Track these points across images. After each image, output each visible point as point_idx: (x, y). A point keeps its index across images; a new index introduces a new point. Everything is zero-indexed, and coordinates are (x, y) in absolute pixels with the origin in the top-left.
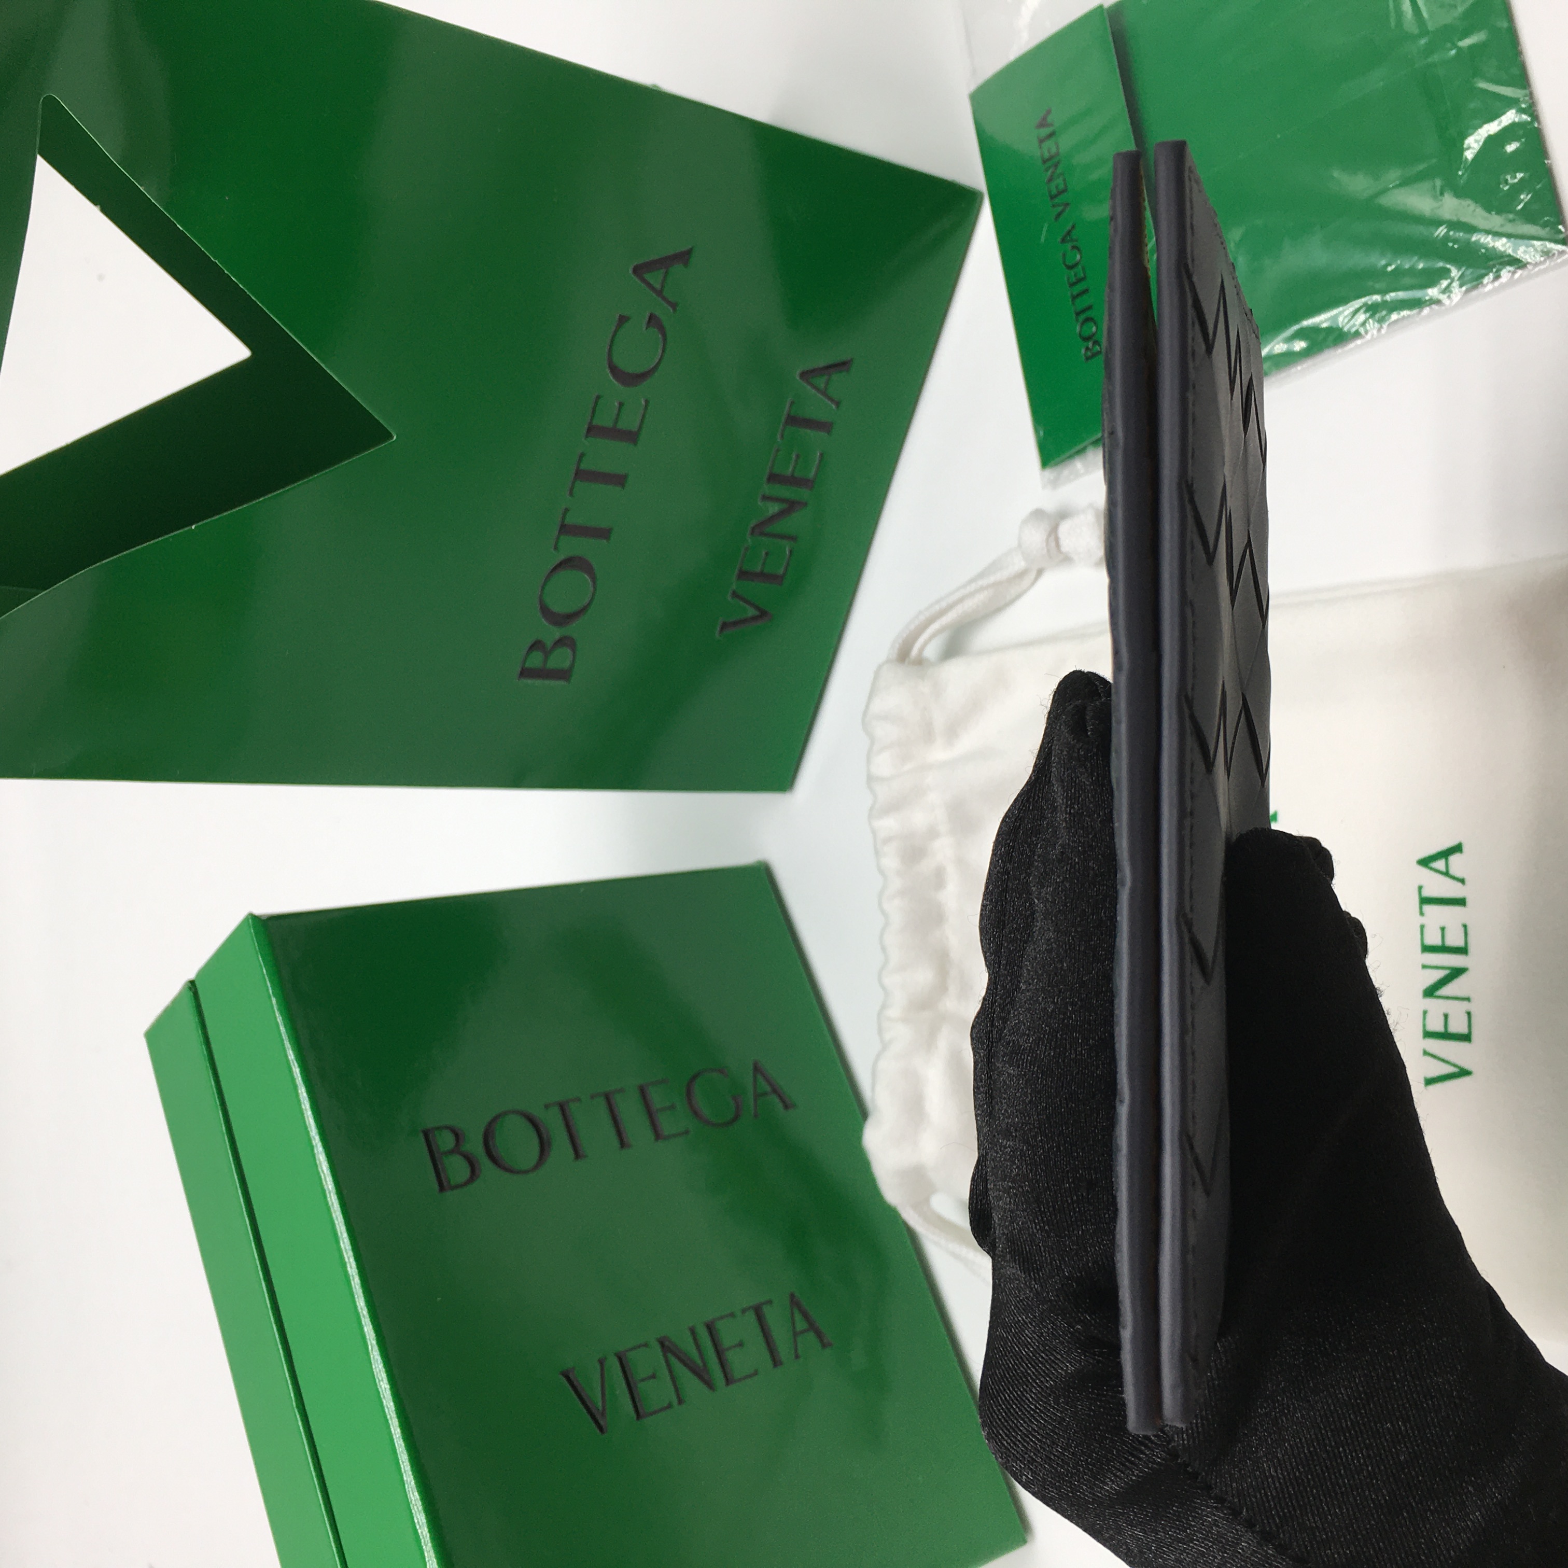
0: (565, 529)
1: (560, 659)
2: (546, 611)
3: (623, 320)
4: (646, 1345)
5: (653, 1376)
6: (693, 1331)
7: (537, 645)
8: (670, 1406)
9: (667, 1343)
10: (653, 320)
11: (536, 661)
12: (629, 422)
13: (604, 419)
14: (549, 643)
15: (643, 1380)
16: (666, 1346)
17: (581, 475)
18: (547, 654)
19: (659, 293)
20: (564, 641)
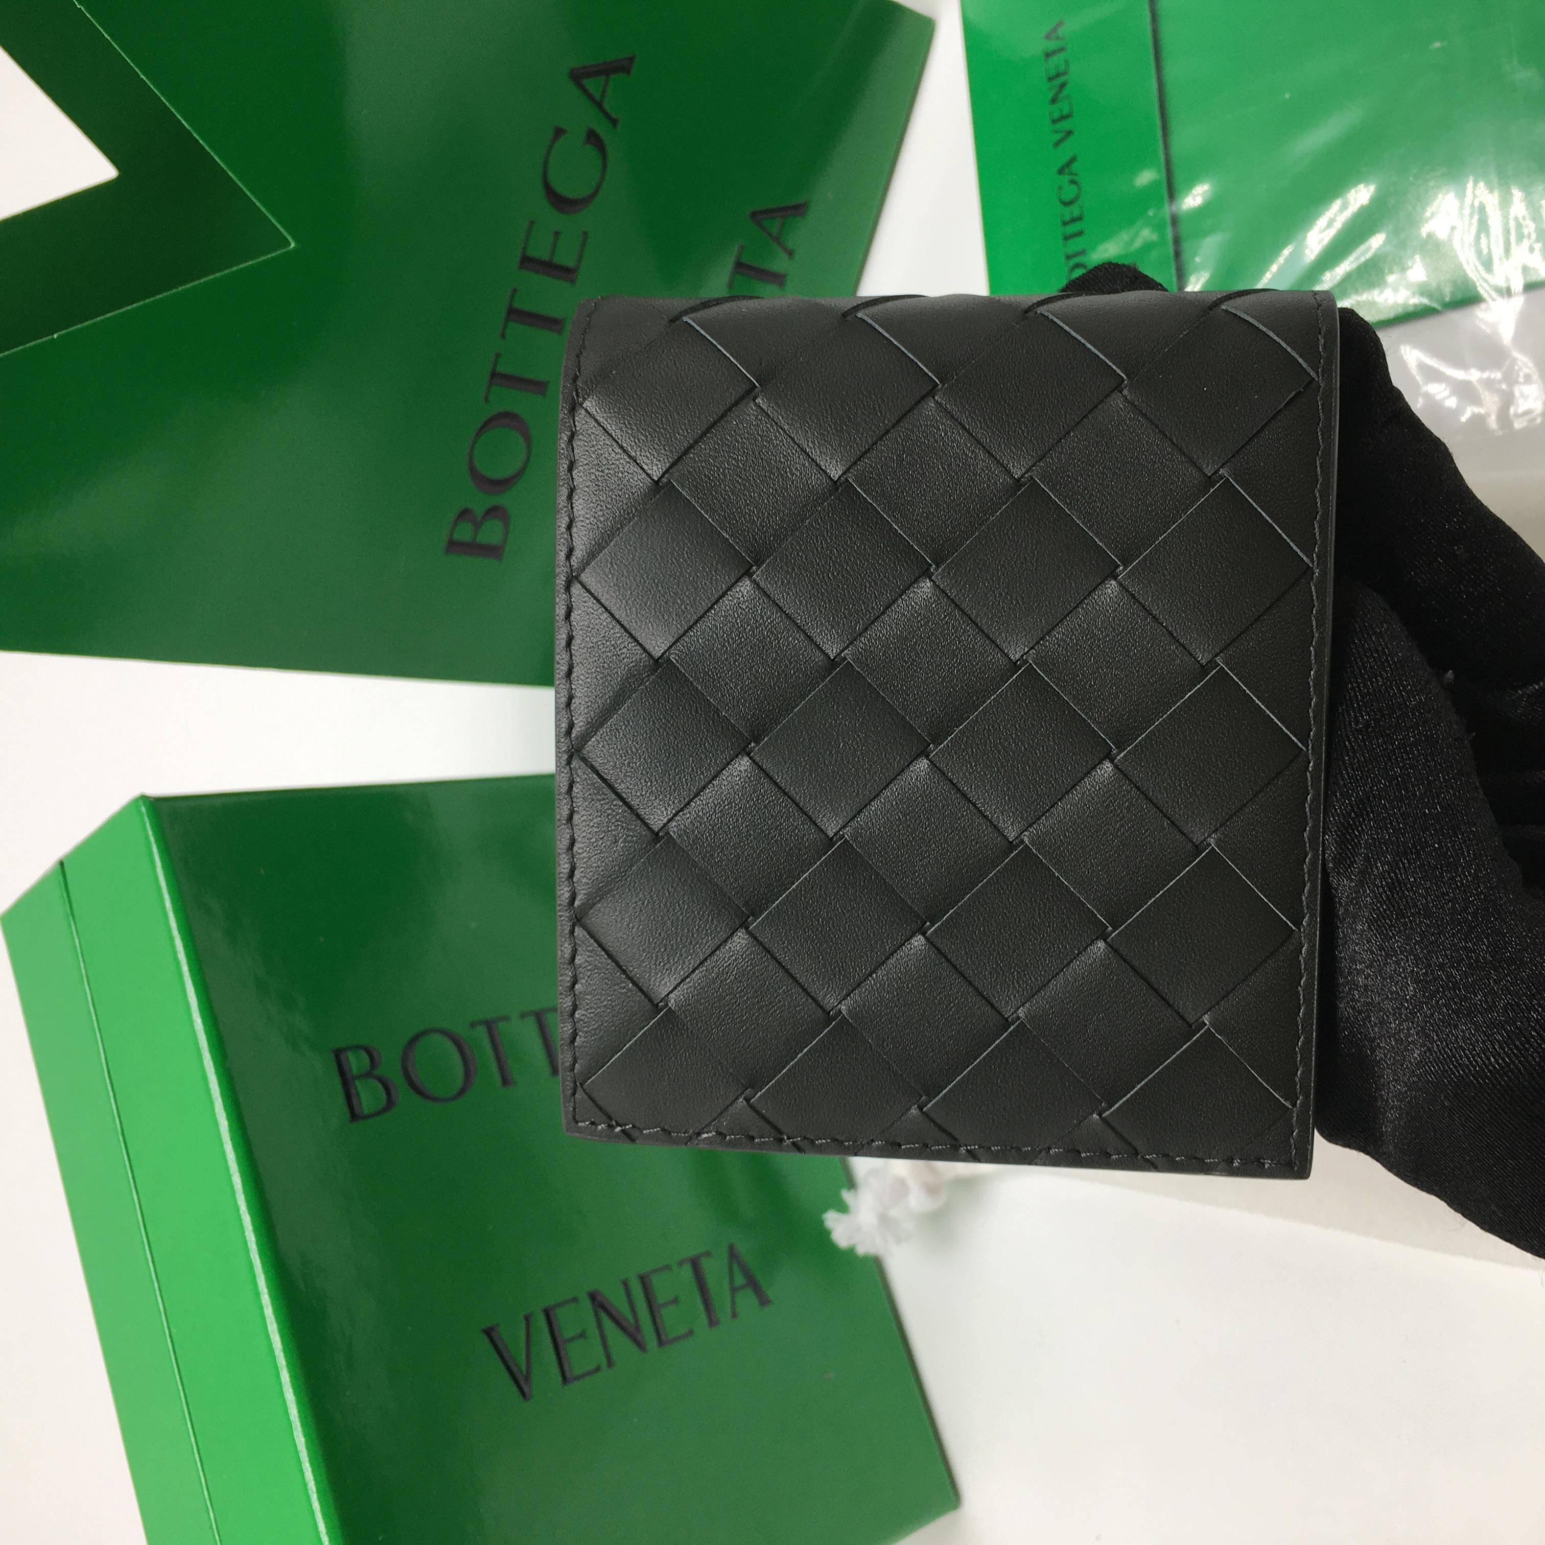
0: (497, 377)
1: (491, 533)
2: (475, 474)
3: (559, 132)
4: (575, 1300)
5: (582, 1335)
6: (625, 1284)
7: (464, 514)
8: (597, 1369)
9: (599, 1298)
10: (593, 138)
11: (464, 533)
12: (565, 258)
13: (540, 251)
14: (479, 511)
15: (572, 1339)
16: (598, 1302)
17: (514, 314)
18: (477, 526)
19: (599, 105)
20: (494, 511)
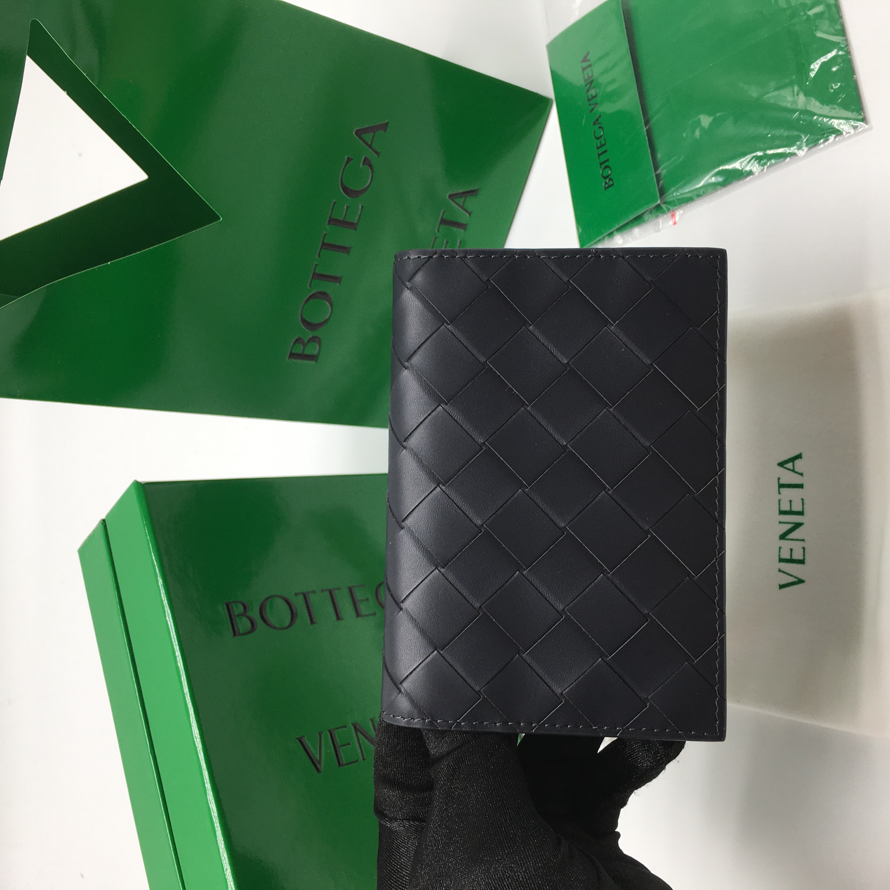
0: (316, 276)
1: (312, 349)
2: (304, 321)
3: (349, 160)
4: (346, 726)
5: (349, 744)
6: (372, 721)
7: (299, 340)
8: (357, 761)
9: (357, 727)
10: (367, 162)
11: (299, 349)
12: (352, 218)
13: (339, 216)
14: (306, 341)
15: (343, 745)
17: (326, 246)
18: (304, 346)
19: (370, 146)
20: (314, 339)
